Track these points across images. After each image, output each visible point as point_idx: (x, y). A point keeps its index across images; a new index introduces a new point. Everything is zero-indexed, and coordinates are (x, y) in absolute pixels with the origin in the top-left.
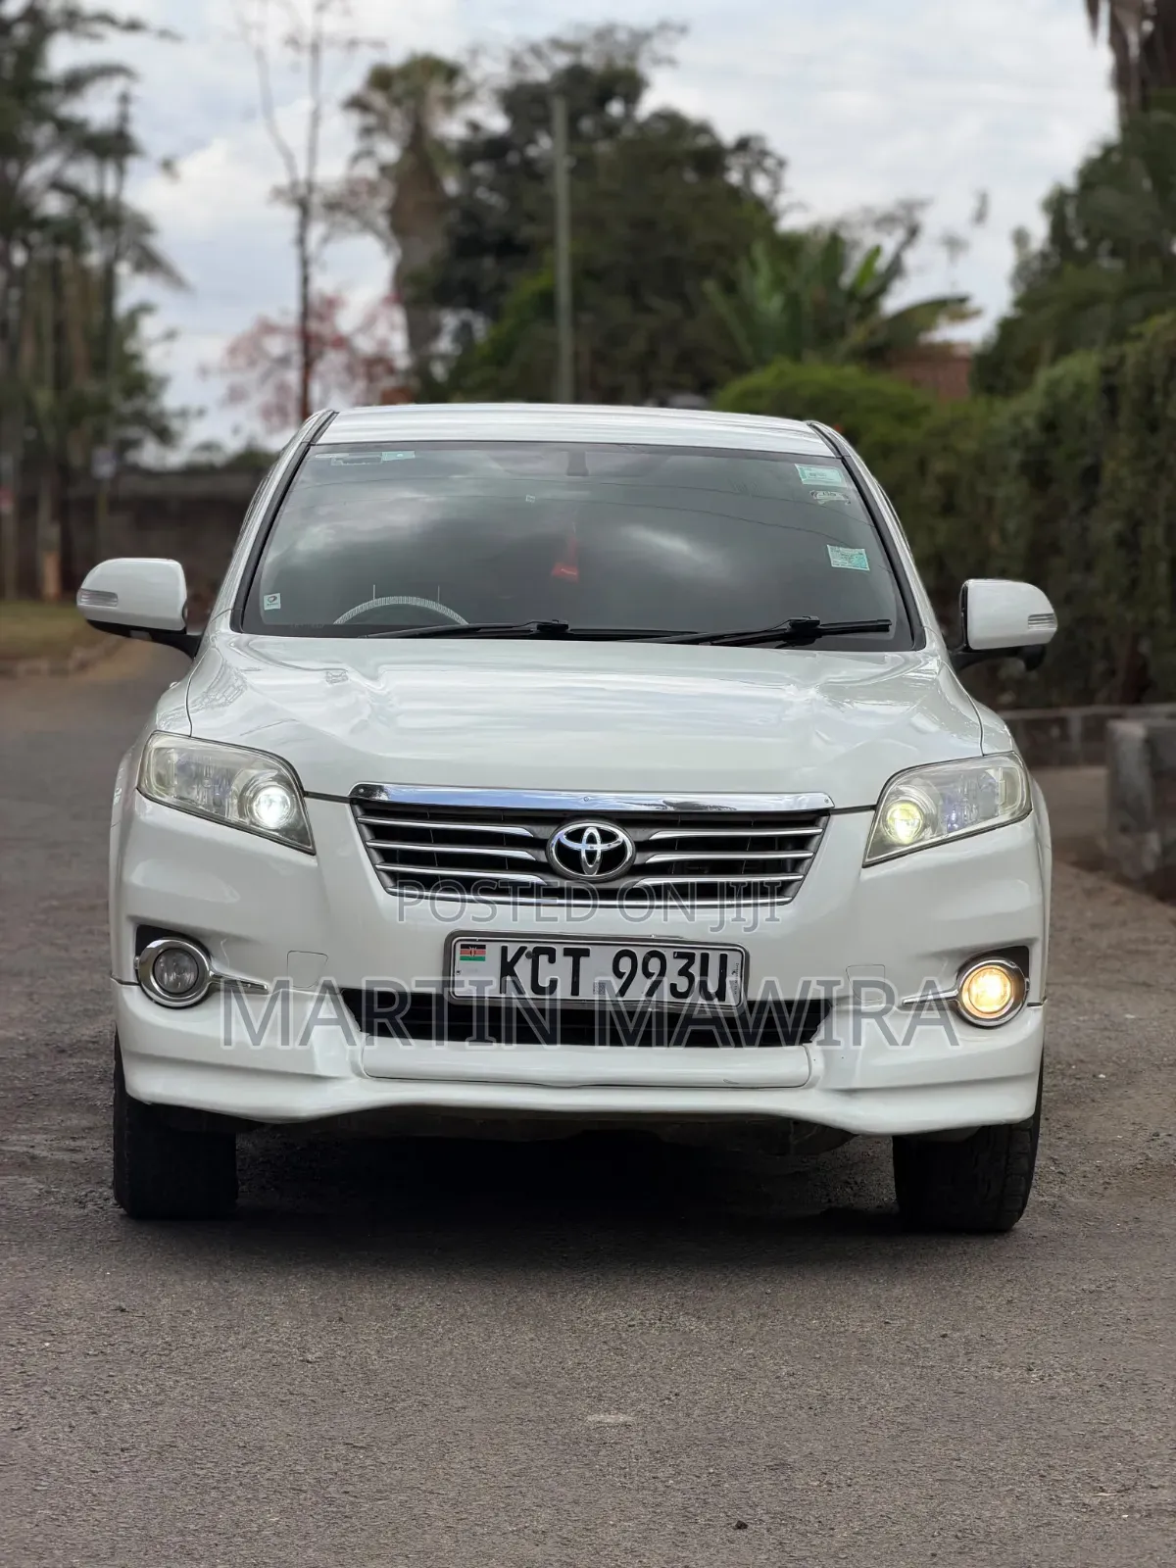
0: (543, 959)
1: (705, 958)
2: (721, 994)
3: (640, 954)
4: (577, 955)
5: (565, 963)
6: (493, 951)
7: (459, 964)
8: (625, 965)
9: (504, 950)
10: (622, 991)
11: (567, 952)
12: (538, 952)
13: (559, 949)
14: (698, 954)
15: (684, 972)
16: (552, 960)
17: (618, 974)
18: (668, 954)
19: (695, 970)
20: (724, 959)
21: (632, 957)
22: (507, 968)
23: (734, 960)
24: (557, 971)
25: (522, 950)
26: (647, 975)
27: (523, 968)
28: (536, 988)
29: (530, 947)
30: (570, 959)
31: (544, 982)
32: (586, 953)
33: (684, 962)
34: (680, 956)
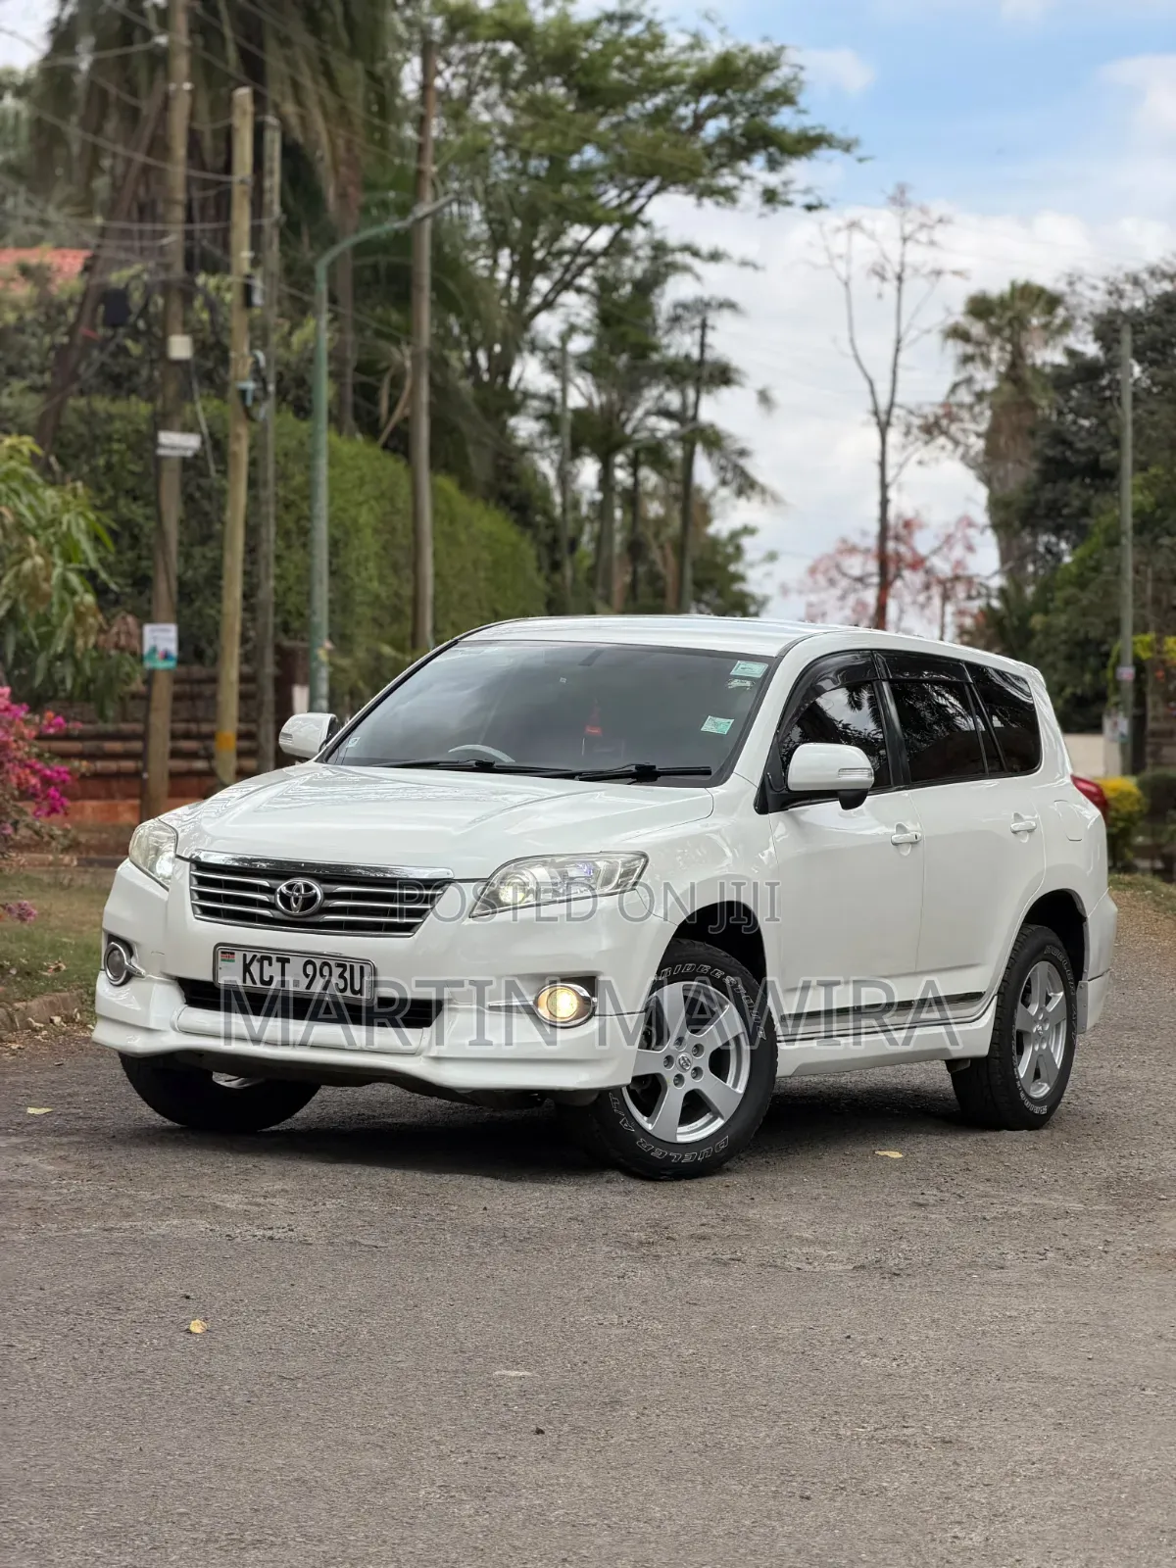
0: (266, 963)
1: (352, 967)
2: (360, 992)
3: (318, 963)
4: (284, 961)
5: (277, 966)
6: (239, 956)
7: (221, 964)
8: (310, 970)
9: (245, 956)
10: (308, 987)
11: (279, 960)
12: (263, 958)
13: (274, 957)
14: (348, 964)
15: (341, 976)
16: (270, 964)
17: (307, 976)
18: (332, 963)
19: (347, 975)
20: (362, 968)
21: (315, 963)
22: (246, 968)
23: (367, 969)
24: (273, 970)
25: (255, 956)
26: (322, 975)
27: (255, 968)
28: (263, 982)
29: (259, 955)
30: (280, 964)
31: (266, 978)
32: (288, 961)
33: (341, 970)
34: (339, 965)
